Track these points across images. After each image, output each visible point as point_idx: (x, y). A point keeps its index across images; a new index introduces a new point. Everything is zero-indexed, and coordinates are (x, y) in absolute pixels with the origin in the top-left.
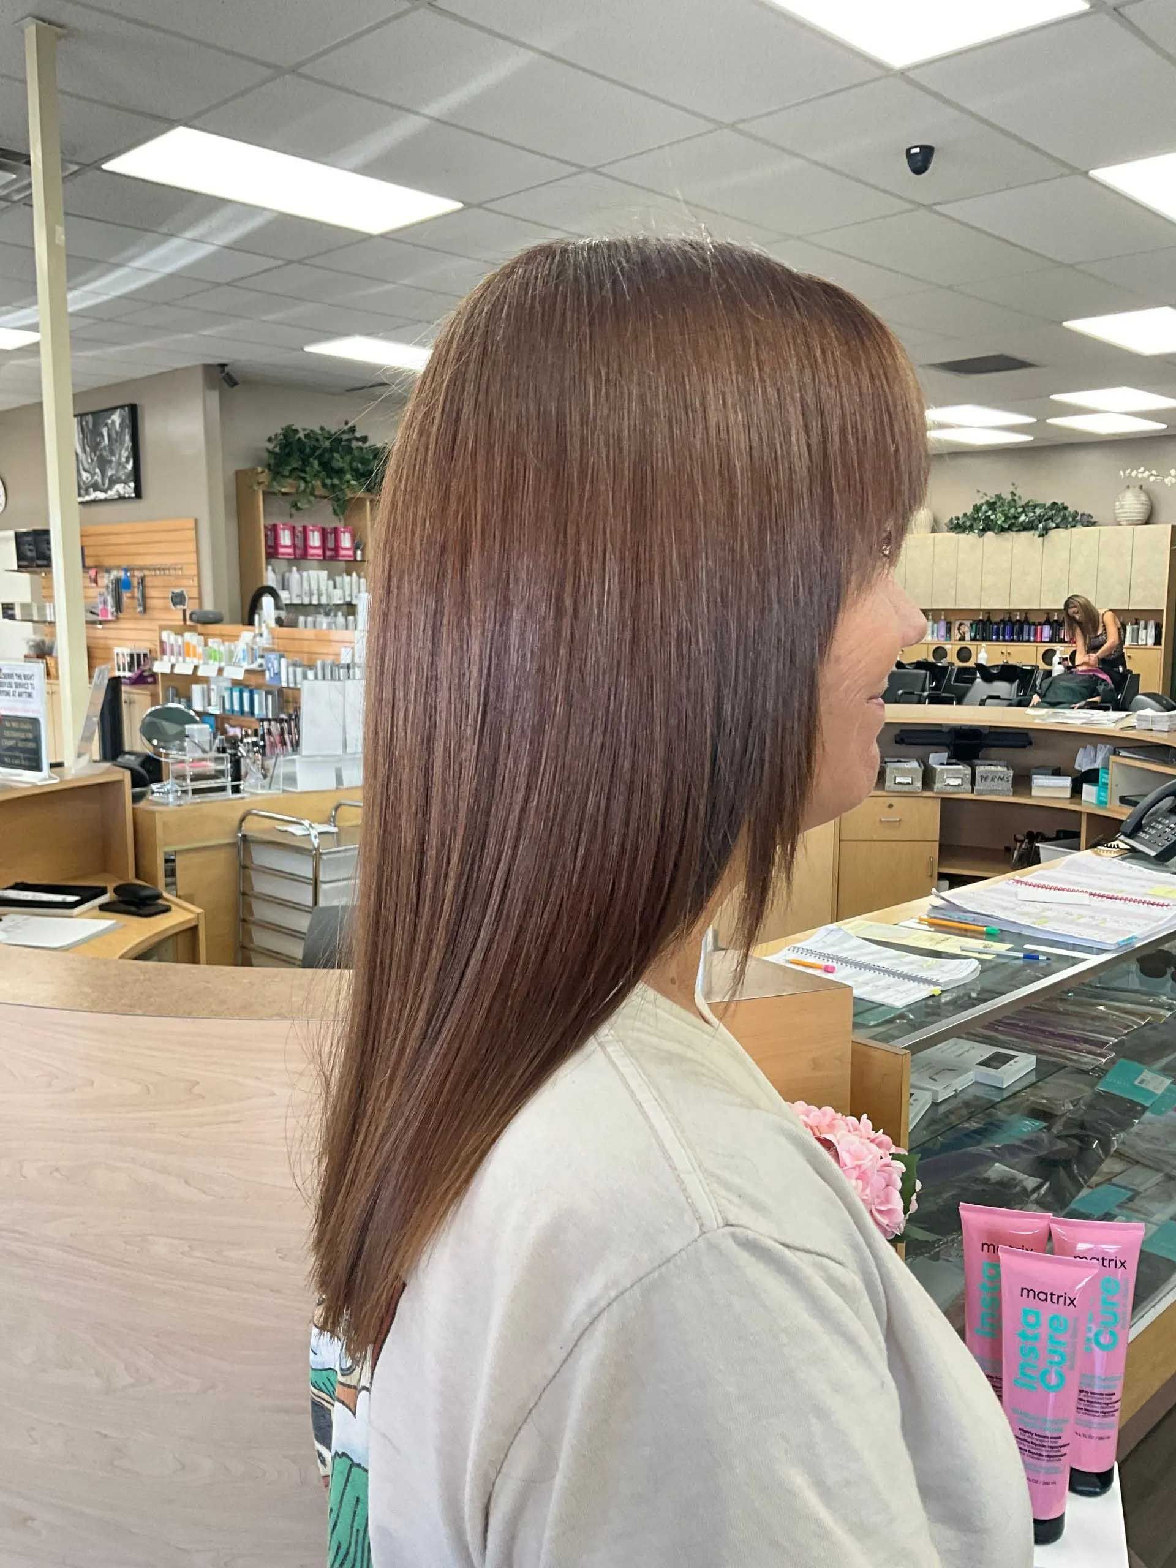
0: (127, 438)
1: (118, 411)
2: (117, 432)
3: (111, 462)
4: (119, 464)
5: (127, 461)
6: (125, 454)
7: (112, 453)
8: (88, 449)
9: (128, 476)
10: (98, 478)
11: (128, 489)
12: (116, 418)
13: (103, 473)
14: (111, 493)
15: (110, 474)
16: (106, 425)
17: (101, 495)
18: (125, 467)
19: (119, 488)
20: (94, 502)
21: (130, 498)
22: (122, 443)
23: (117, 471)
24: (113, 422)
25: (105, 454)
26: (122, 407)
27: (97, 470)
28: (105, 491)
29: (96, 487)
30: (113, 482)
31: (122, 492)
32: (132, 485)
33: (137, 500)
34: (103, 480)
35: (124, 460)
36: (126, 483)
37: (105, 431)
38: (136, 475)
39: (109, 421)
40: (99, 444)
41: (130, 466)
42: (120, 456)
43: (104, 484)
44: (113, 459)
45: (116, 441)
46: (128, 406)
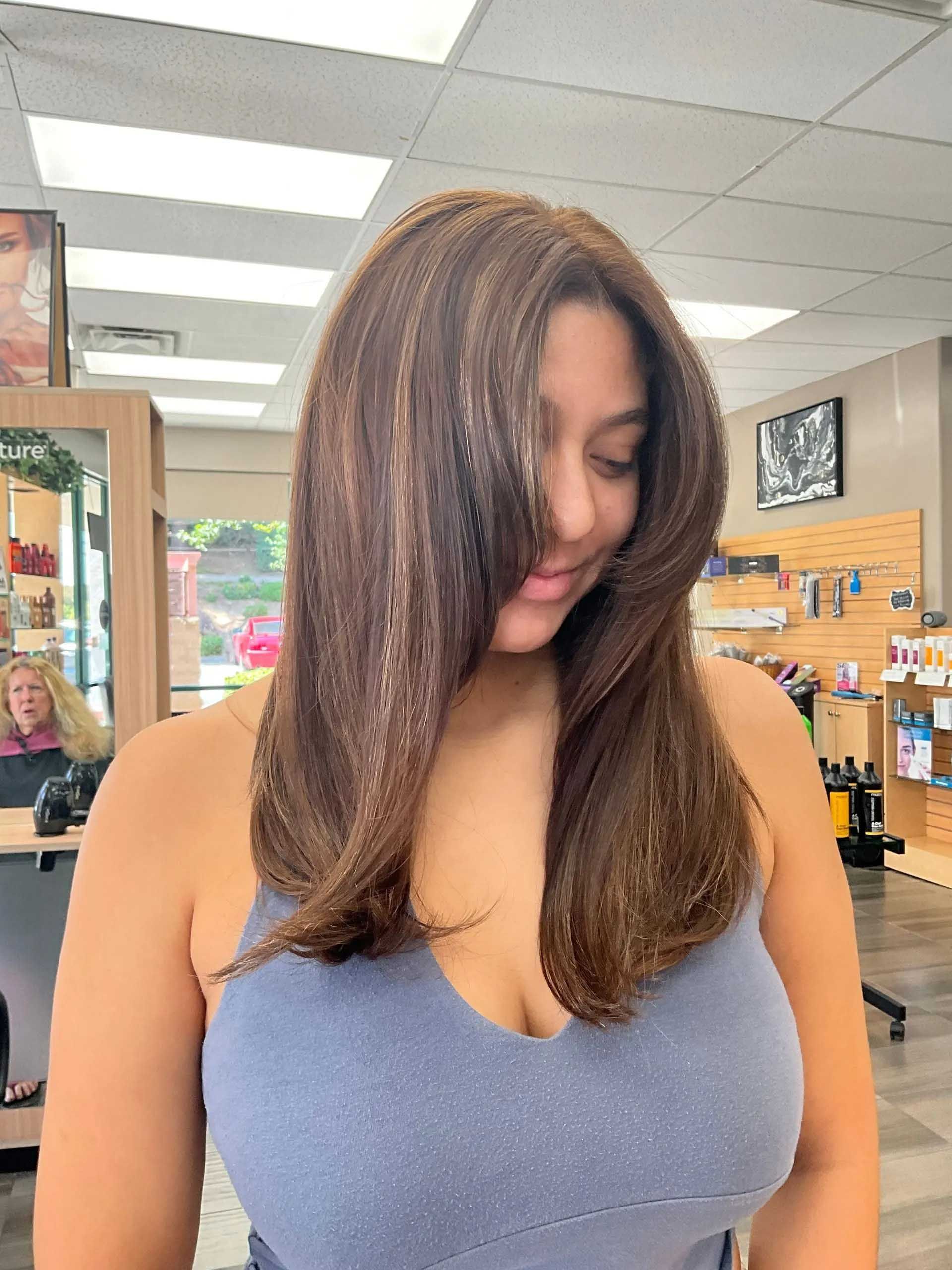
0: (831, 435)
1: (820, 408)
2: (816, 431)
3: (807, 461)
4: (816, 463)
5: (829, 458)
6: (825, 451)
7: (809, 453)
9: (829, 474)
10: (789, 480)
11: (828, 488)
12: (817, 416)
13: (795, 474)
14: (807, 494)
15: (803, 475)
16: (803, 425)
17: (792, 497)
18: (824, 465)
19: (817, 488)
20: (783, 504)
21: (834, 496)
22: (823, 440)
23: (814, 470)
24: (813, 422)
25: (798, 455)
26: (826, 402)
27: (788, 473)
28: (798, 493)
29: (785, 490)
30: (807, 483)
31: (819, 493)
32: (834, 482)
33: (840, 498)
34: (794, 482)
35: (824, 457)
36: (825, 481)
37: (801, 432)
38: (839, 471)
39: (807, 421)
40: (794, 444)
41: (832, 463)
42: (819, 455)
43: (795, 487)
44: (810, 458)
45: (815, 439)
46: (832, 400)
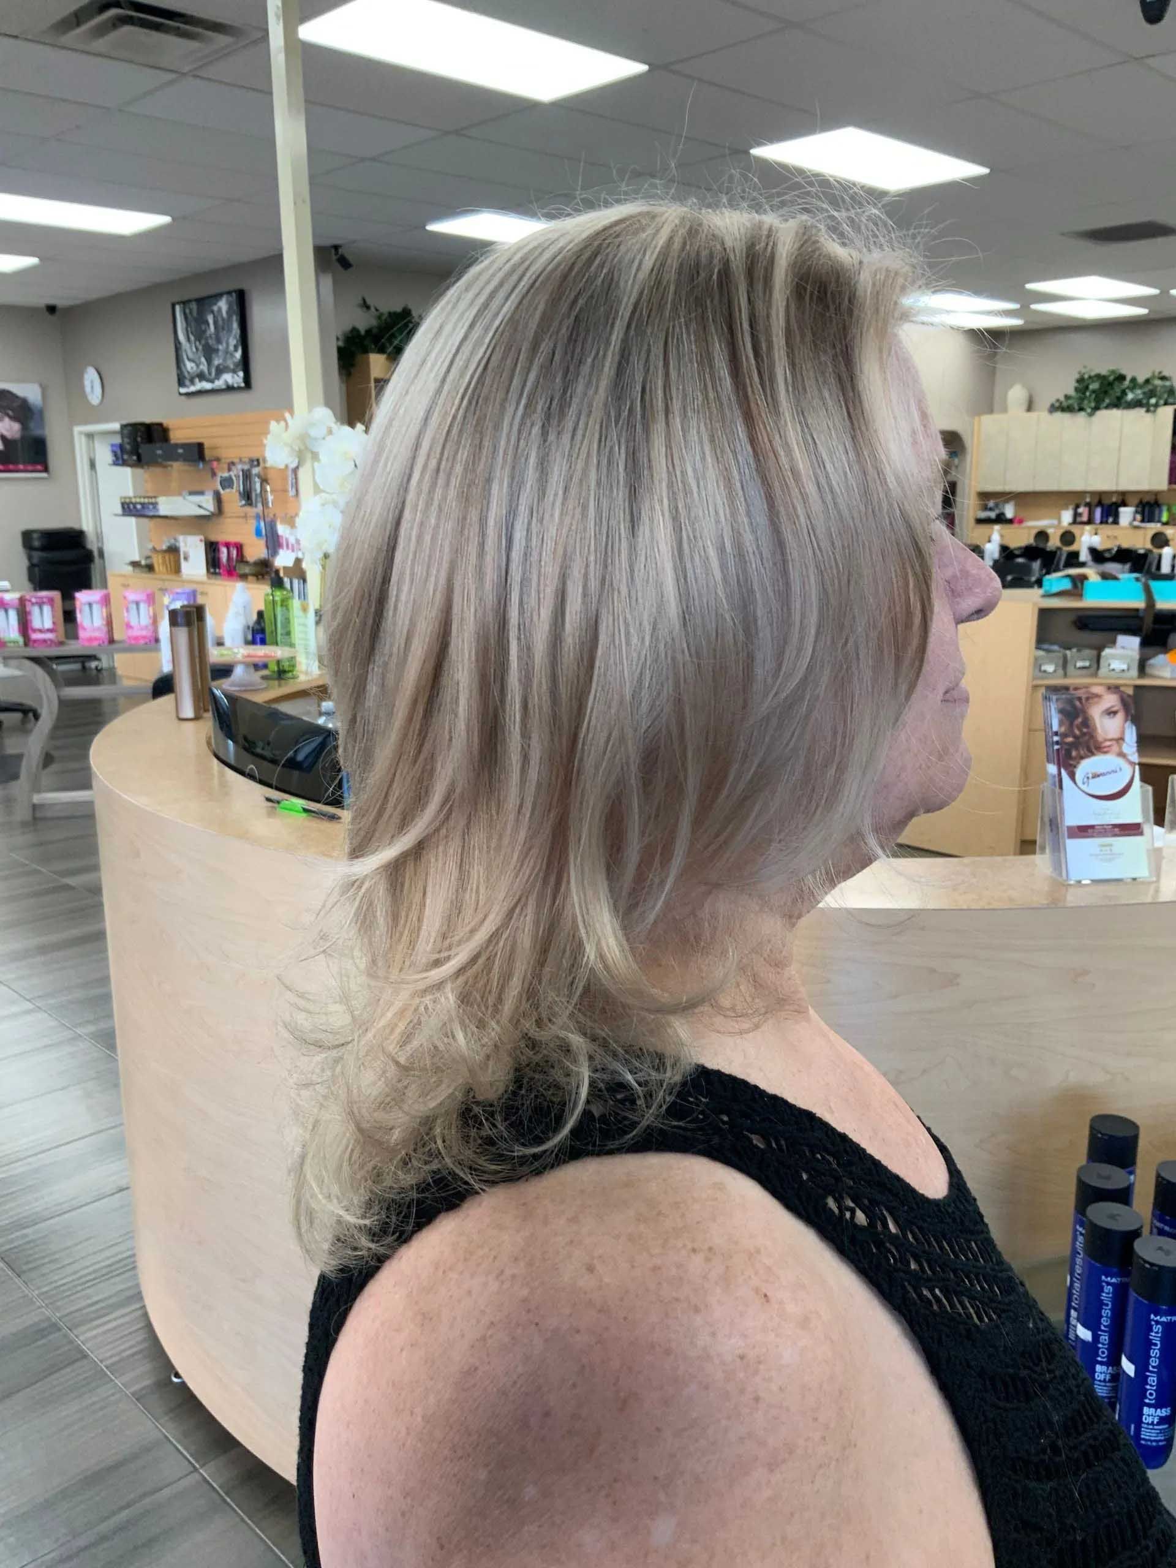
0: (235, 325)
1: (226, 296)
2: (223, 319)
3: (218, 350)
4: (227, 352)
5: (236, 350)
6: (233, 342)
7: (219, 341)
8: (192, 338)
9: (236, 365)
10: (204, 367)
11: (237, 379)
12: (223, 305)
13: (209, 361)
14: (219, 384)
15: (216, 363)
16: (212, 312)
17: (207, 386)
18: (232, 356)
19: (228, 378)
20: (200, 393)
21: (239, 388)
22: (230, 330)
23: (225, 360)
24: (220, 310)
25: (210, 342)
26: (229, 293)
27: (203, 360)
28: (212, 381)
29: (201, 376)
30: (220, 371)
31: (230, 382)
32: (241, 374)
33: (247, 389)
34: (209, 369)
35: (231, 348)
36: (234, 372)
37: (210, 319)
38: (245, 364)
39: (215, 308)
40: (204, 332)
41: (238, 355)
42: (228, 344)
43: (210, 374)
44: (220, 347)
45: (223, 329)
46: (235, 291)
